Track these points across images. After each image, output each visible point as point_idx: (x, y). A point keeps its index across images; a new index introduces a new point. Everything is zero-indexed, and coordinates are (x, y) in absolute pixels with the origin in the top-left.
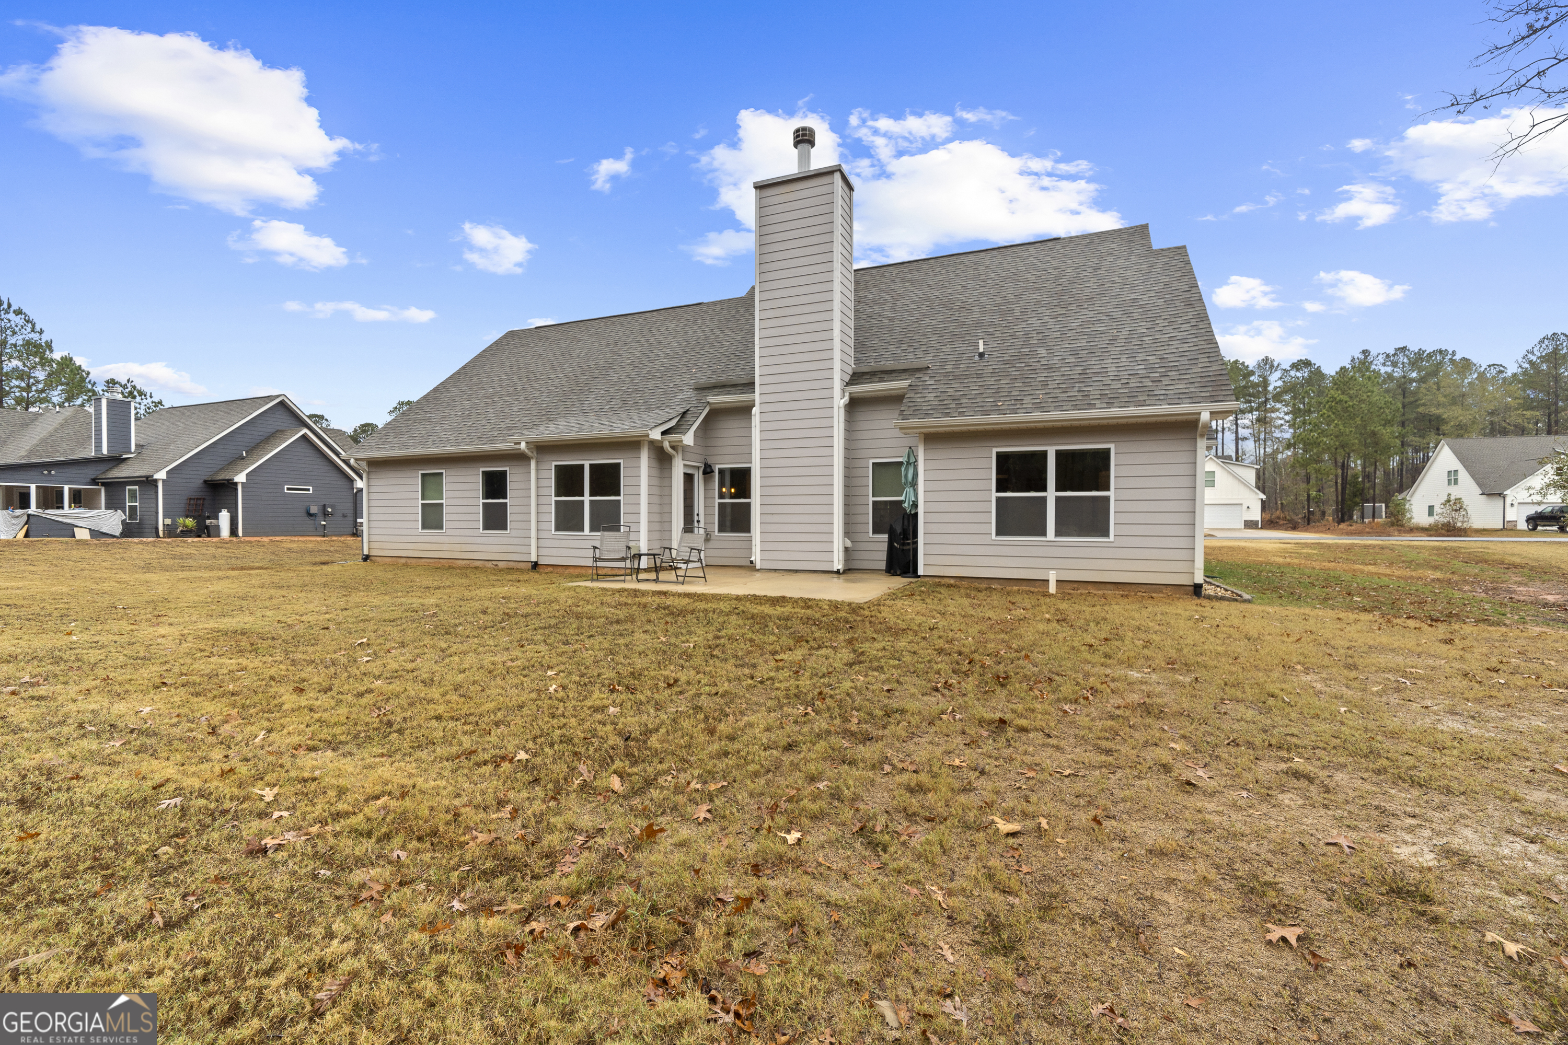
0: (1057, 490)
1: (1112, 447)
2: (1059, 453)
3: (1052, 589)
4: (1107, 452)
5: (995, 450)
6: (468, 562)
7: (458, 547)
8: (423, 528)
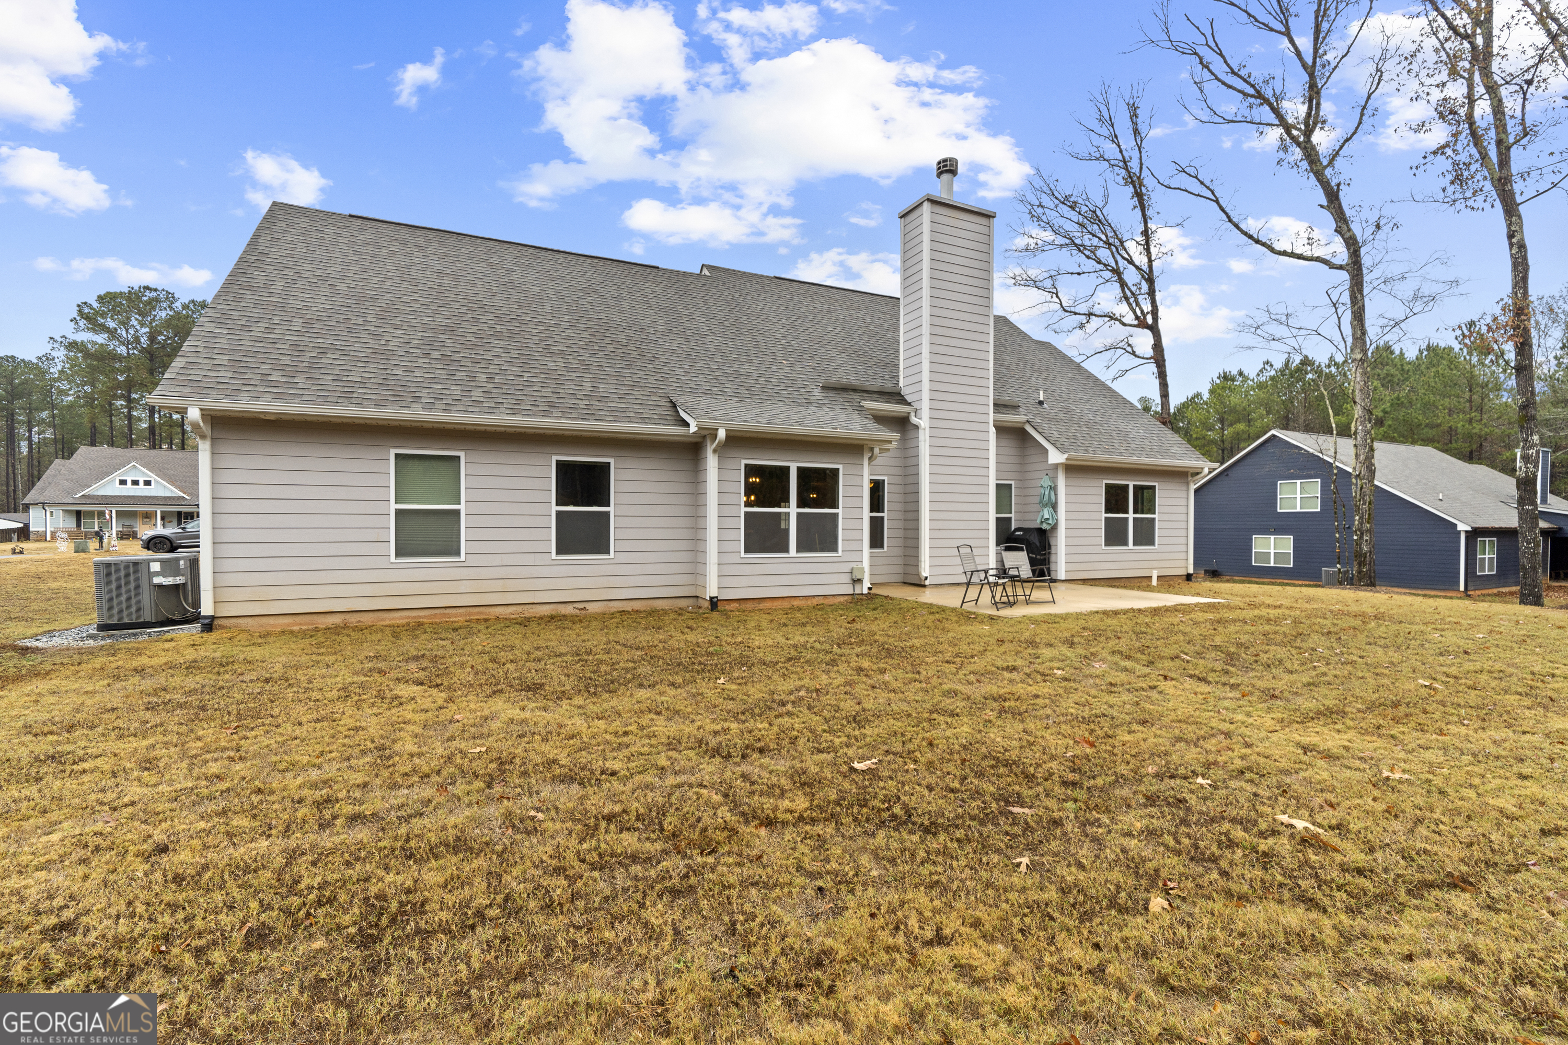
0: (1134, 513)
2: (1134, 487)
3: (1154, 582)
4: (1154, 488)
5: (1102, 482)
6: (519, 609)
7: (498, 585)
8: (399, 554)
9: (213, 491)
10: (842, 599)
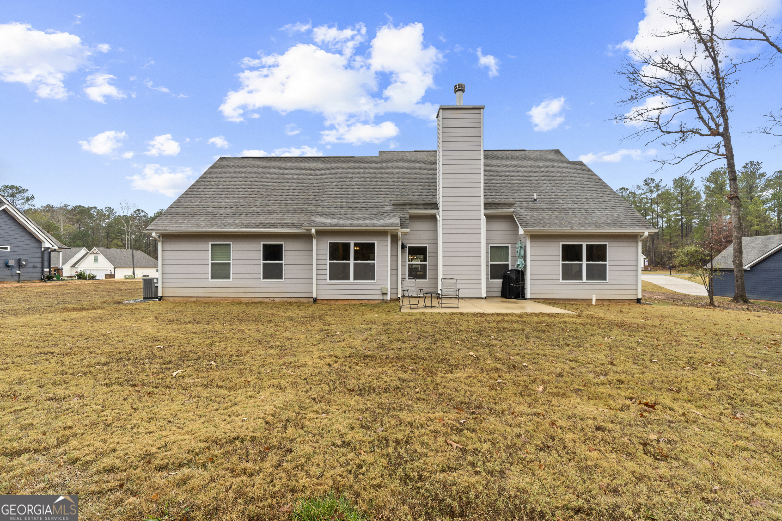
0: (587, 261)
1: (607, 243)
2: (587, 245)
3: (594, 302)
4: (605, 246)
5: (561, 243)
6: (250, 299)
7: (242, 290)
8: (212, 278)
9: (162, 257)
10: (377, 302)
